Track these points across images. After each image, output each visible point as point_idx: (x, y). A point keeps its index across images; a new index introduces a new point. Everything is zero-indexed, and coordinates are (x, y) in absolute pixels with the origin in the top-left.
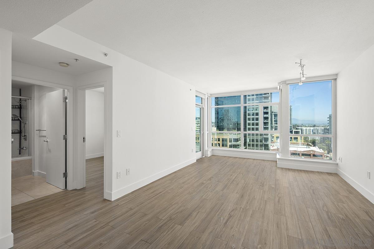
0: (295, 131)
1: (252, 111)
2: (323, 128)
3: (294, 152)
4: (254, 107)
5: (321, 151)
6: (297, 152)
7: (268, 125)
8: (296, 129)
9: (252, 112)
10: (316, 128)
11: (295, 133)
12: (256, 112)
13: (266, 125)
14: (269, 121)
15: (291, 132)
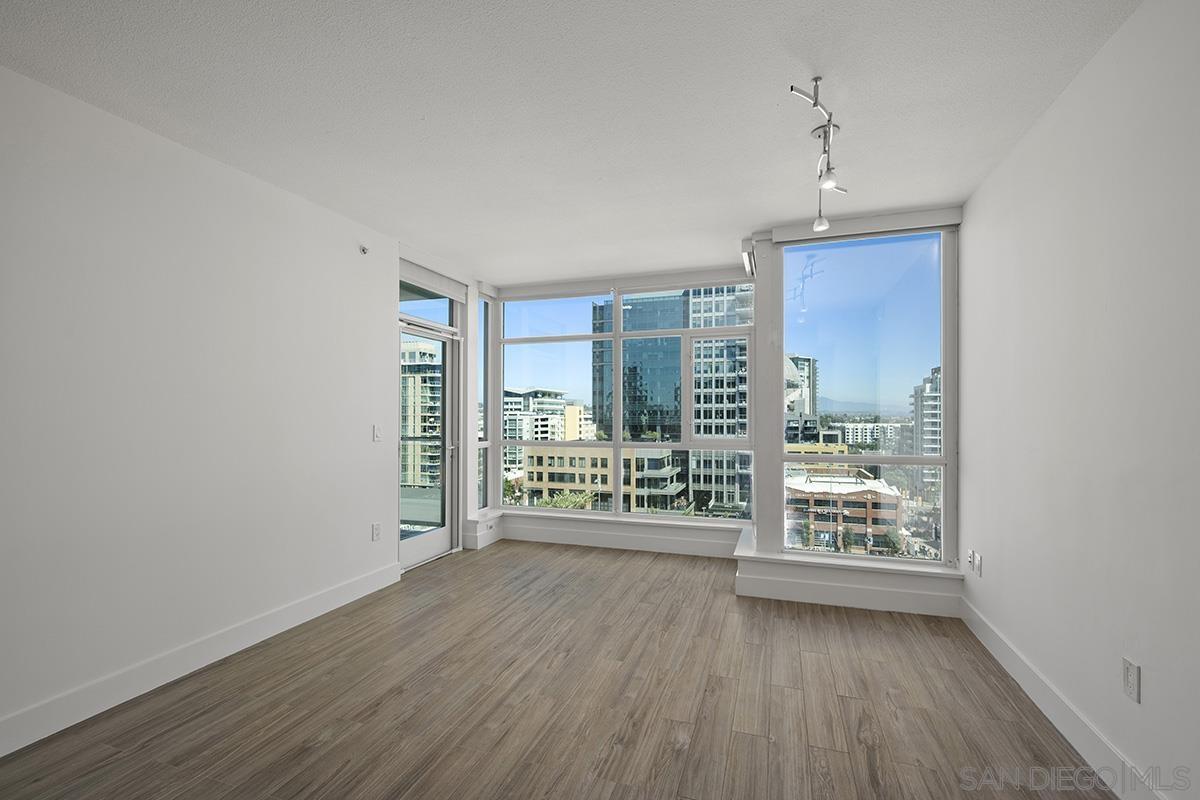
0: (824, 435)
1: (706, 372)
2: (898, 425)
3: (822, 497)
4: (710, 360)
5: (892, 493)
6: (830, 498)
8: (830, 428)
9: (706, 375)
10: (880, 425)
11: (824, 441)
12: (717, 375)
15: (815, 438)
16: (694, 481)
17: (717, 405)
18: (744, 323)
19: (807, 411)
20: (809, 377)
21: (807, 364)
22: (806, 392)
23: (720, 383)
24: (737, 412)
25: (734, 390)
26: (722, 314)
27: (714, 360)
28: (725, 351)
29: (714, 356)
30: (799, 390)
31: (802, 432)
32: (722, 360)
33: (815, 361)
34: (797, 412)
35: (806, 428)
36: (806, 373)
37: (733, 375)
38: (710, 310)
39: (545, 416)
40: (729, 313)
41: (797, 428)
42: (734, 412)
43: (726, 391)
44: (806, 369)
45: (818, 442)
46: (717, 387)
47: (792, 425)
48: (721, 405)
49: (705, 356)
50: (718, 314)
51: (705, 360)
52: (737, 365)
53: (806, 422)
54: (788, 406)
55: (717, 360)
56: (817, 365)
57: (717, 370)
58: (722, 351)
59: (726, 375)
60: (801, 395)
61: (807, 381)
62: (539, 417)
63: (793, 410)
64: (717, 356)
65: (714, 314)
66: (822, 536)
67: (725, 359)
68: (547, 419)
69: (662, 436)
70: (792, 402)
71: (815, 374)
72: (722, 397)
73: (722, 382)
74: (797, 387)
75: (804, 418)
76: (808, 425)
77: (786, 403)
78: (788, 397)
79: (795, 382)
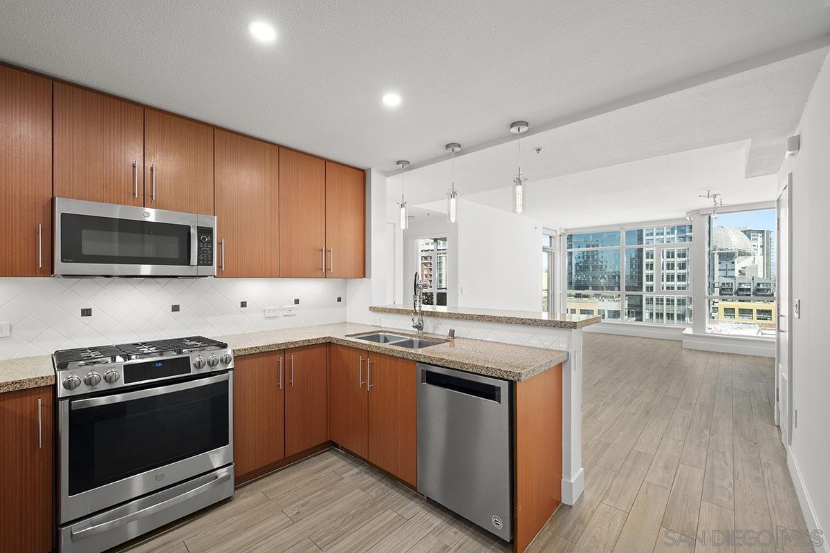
19: (760, 275)
20: (762, 247)
21: (760, 235)
22: (759, 260)
27: (665, 237)
30: (751, 258)
32: (672, 236)
34: (749, 276)
36: (759, 242)
41: (749, 290)
44: (760, 239)
47: (743, 286)
48: (672, 271)
49: (657, 234)
51: (658, 237)
53: (759, 284)
54: (740, 271)
55: (668, 236)
60: (754, 262)
61: (760, 250)
63: (744, 274)
64: (668, 233)
70: (744, 268)
72: (673, 265)
73: (673, 253)
74: (749, 255)
75: (756, 281)
76: (761, 287)
77: (738, 267)
78: (740, 263)
79: (748, 251)
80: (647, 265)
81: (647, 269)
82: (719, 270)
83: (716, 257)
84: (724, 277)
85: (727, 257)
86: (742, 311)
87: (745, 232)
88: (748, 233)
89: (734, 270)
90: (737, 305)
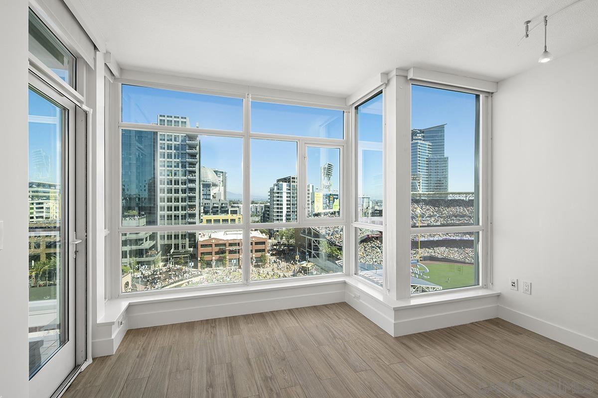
0: (231, 211)
1: (168, 175)
2: (263, 205)
3: (232, 242)
4: (171, 169)
5: (264, 237)
6: (235, 242)
7: (195, 202)
8: (232, 207)
9: (168, 177)
10: (255, 205)
11: (231, 213)
12: (175, 178)
13: (191, 202)
14: (197, 195)
15: (226, 212)
16: (161, 239)
17: (175, 195)
18: (191, 150)
19: (222, 198)
20: (223, 181)
21: (222, 174)
22: (222, 188)
23: (177, 182)
24: (187, 199)
25: (185, 186)
26: (178, 143)
27: (173, 169)
28: (180, 164)
29: (173, 166)
30: (218, 188)
31: (220, 209)
32: (178, 169)
33: (226, 173)
34: (217, 199)
35: (222, 207)
36: (221, 179)
37: (185, 178)
38: (171, 140)
39: (40, 201)
40: (183, 143)
41: (218, 207)
42: (185, 198)
43: (181, 187)
44: (222, 177)
45: (228, 214)
46: (175, 184)
47: (215, 205)
48: (178, 195)
50: (175, 143)
51: (168, 169)
52: (187, 172)
53: (222, 204)
54: (213, 196)
55: (175, 169)
56: (226, 175)
57: (175, 174)
58: (178, 164)
59: (181, 178)
60: (219, 190)
61: (222, 183)
62: (35, 202)
63: (215, 198)
64: (175, 167)
65: (173, 143)
66: (233, 261)
67: (180, 169)
68: (42, 203)
69: (139, 213)
70: (215, 194)
71: (225, 180)
72: (178, 190)
73: (178, 181)
74: (217, 186)
75: (221, 202)
76: (223, 205)
77: (212, 194)
78: (213, 191)
79: (217, 183)
80: (161, 189)
81: (160, 193)
82: (203, 195)
83: (202, 185)
84: (206, 199)
85: (207, 186)
86: (216, 221)
87: (215, 171)
88: (216, 172)
89: (210, 195)
90: (212, 217)
